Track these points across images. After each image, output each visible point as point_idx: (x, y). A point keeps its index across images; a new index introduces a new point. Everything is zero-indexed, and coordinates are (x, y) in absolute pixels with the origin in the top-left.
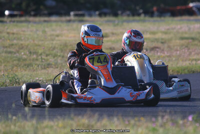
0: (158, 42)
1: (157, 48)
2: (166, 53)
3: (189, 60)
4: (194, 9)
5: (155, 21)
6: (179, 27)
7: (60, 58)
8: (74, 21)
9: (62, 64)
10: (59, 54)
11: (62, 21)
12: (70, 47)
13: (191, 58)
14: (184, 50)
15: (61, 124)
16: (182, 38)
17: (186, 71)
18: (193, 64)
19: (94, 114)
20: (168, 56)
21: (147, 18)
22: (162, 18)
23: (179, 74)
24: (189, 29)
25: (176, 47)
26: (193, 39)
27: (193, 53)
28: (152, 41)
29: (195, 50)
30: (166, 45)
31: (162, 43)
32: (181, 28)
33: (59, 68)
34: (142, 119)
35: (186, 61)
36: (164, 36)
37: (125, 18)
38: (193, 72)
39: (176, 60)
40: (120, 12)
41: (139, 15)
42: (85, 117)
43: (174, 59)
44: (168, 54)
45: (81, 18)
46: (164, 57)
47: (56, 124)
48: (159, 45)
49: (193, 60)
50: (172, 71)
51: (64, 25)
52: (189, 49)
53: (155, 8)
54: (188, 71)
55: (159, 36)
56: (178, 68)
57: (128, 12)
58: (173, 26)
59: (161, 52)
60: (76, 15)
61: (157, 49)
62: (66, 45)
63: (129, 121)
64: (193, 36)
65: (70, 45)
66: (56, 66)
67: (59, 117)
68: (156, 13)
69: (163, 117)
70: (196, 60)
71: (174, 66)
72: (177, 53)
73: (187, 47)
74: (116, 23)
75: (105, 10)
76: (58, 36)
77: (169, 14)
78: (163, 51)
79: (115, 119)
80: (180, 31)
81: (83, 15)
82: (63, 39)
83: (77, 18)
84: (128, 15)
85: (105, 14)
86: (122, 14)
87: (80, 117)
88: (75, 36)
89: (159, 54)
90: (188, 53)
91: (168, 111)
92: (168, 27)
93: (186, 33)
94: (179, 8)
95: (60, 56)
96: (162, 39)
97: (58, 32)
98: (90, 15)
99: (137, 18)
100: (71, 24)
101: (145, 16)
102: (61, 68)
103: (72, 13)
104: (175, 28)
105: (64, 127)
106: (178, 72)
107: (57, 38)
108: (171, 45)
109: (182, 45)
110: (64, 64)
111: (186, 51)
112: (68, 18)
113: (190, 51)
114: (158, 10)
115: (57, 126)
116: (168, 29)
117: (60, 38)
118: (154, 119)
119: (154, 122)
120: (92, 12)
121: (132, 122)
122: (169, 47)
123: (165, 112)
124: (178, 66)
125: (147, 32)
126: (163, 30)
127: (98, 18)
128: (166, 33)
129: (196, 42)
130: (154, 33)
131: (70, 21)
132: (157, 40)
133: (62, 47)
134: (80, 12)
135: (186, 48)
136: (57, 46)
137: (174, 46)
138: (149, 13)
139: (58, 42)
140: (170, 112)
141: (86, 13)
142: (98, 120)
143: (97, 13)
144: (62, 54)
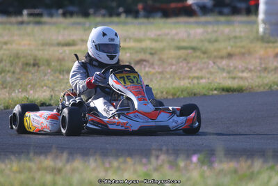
0: (145, 53)
1: (145, 61)
2: (156, 67)
3: (189, 78)
4: (195, 7)
5: (140, 24)
6: (174, 32)
7: (9, 74)
8: (28, 23)
9: (12, 82)
10: (7, 69)
11: (11, 23)
12: (22, 60)
13: (191, 75)
14: (181, 64)
15: (15, 166)
16: (179, 48)
17: (185, 94)
18: (194, 84)
19: (62, 153)
20: (160, 73)
21: (130, 20)
22: (151, 20)
23: (176, 97)
24: (189, 35)
25: (170, 61)
26: (194, 49)
27: (194, 69)
28: (137, 52)
29: (197, 64)
30: (156, 57)
31: (151, 54)
32: (177, 34)
33: (8, 89)
34: (129, 160)
35: (184, 79)
36: (154, 45)
37: (99, 19)
38: (195, 95)
39: (171, 77)
40: (91, 11)
41: (118, 15)
42: (50, 158)
43: (168, 76)
44: (160, 70)
45: (37, 19)
46: (154, 74)
47: (9, 166)
48: (148, 57)
49: (194, 78)
50: (166, 93)
51: (15, 29)
52: (188, 63)
53: (140, 6)
54: (188, 93)
55: (147, 44)
56: (174, 88)
57: (103, 11)
58: (166, 30)
59: (150, 67)
60: (30, 15)
61: (144, 63)
62: (17, 56)
63: (110, 163)
64: (194, 44)
65: (24, 57)
66: (4, 86)
67: (13, 157)
68: (142, 13)
69: (157, 157)
70: (198, 78)
71: (167, 86)
72: (171, 69)
73: (185, 59)
74: (87, 25)
75: (71, 8)
76: (6, 43)
77: (160, 14)
78: (152, 65)
79: (92, 160)
80: (176, 38)
81: (40, 15)
82: (14, 47)
83: (32, 19)
84: (104, 16)
85: (72, 14)
86: (95, 13)
87: (42, 157)
88: (29, 44)
89: (147, 69)
90: (187, 68)
91: (164, 148)
92: (158, 33)
93: (184, 41)
94: (173, 5)
95: (9, 71)
96: (151, 49)
97: (6, 39)
98: (51, 15)
99: (115, 19)
100: (23, 27)
101: (127, 17)
102: (10, 88)
103: (25, 12)
104: (168, 34)
105: (20, 172)
106: (174, 95)
107: (5, 47)
108: (164, 57)
109: (179, 58)
110: (14, 83)
111: (185, 65)
112: (19, 19)
113: (190, 65)
114: (144, 9)
115: (11, 169)
116: (159, 35)
117: (9, 46)
118: (144, 160)
119: (145, 165)
120: (54, 11)
121: (115, 164)
122: (161, 60)
123: (161, 150)
124: (174, 85)
125: (130, 39)
126: (152, 36)
127: (61, 19)
128: (156, 41)
129: (198, 53)
130: (139, 40)
131: (22, 23)
132: (144, 50)
133: (11, 59)
134: (37, 11)
135: (184, 62)
136: (5, 58)
137: (168, 58)
138: (132, 12)
139: (7, 52)
140: (168, 150)
141: (45, 12)
142: (68, 161)
143: (60, 11)
144: (12, 69)
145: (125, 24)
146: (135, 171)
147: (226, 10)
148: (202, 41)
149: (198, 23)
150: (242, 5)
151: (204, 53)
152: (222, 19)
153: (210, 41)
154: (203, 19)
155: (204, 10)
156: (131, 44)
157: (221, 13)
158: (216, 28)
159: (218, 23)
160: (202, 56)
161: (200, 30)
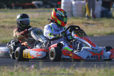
145: (7, 11)
146: (8, 72)
147: (48, 6)
148: (38, 19)
149: (36, 11)
150: (55, 4)
151: (39, 23)
152: (47, 9)
153: (41, 19)
154: (38, 10)
155: (39, 6)
156: (9, 20)
157: (46, 7)
158: (44, 13)
159: (45, 11)
160: (38, 24)
161: (37, 14)
